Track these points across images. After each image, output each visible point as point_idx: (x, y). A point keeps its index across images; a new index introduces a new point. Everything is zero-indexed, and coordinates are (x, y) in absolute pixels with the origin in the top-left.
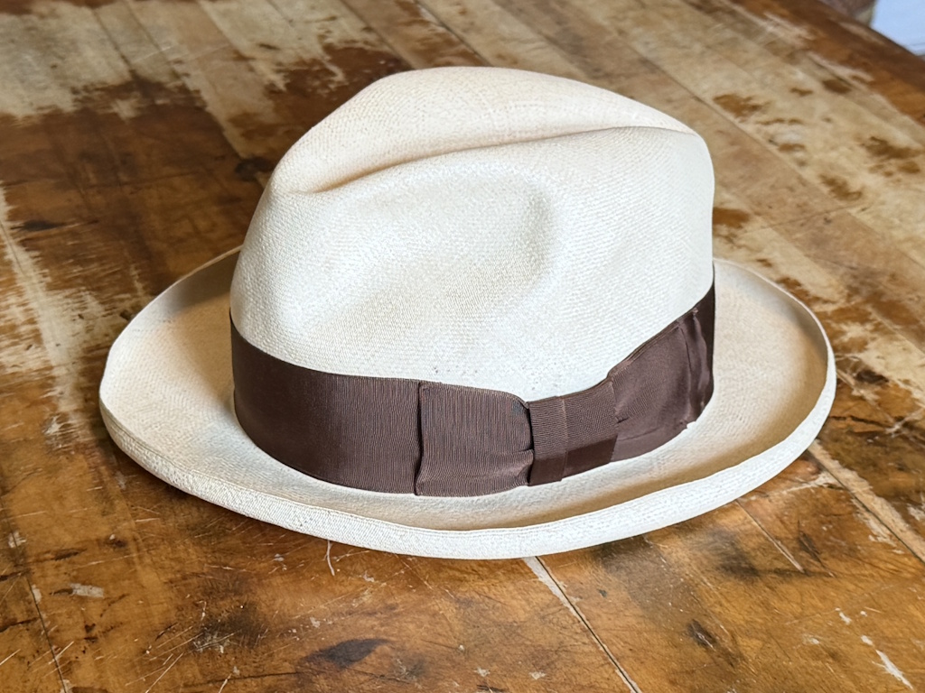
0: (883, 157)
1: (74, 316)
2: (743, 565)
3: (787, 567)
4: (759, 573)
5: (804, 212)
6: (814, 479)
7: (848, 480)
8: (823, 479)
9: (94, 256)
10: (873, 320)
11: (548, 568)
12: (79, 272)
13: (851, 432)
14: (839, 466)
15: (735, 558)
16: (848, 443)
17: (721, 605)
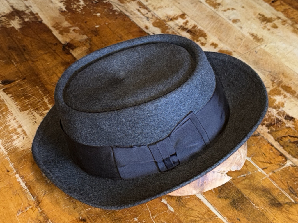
0: (265, 22)
1: (33, 122)
2: (277, 202)
3: (290, 201)
4: (283, 205)
5: (248, 49)
6: (286, 164)
7: (296, 162)
8: (289, 163)
9: (30, 95)
10: (283, 94)
11: (219, 212)
12: (28, 102)
13: (290, 142)
14: (291, 157)
15: (273, 200)
16: (291, 147)
17: (275, 220)
